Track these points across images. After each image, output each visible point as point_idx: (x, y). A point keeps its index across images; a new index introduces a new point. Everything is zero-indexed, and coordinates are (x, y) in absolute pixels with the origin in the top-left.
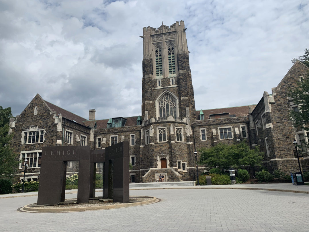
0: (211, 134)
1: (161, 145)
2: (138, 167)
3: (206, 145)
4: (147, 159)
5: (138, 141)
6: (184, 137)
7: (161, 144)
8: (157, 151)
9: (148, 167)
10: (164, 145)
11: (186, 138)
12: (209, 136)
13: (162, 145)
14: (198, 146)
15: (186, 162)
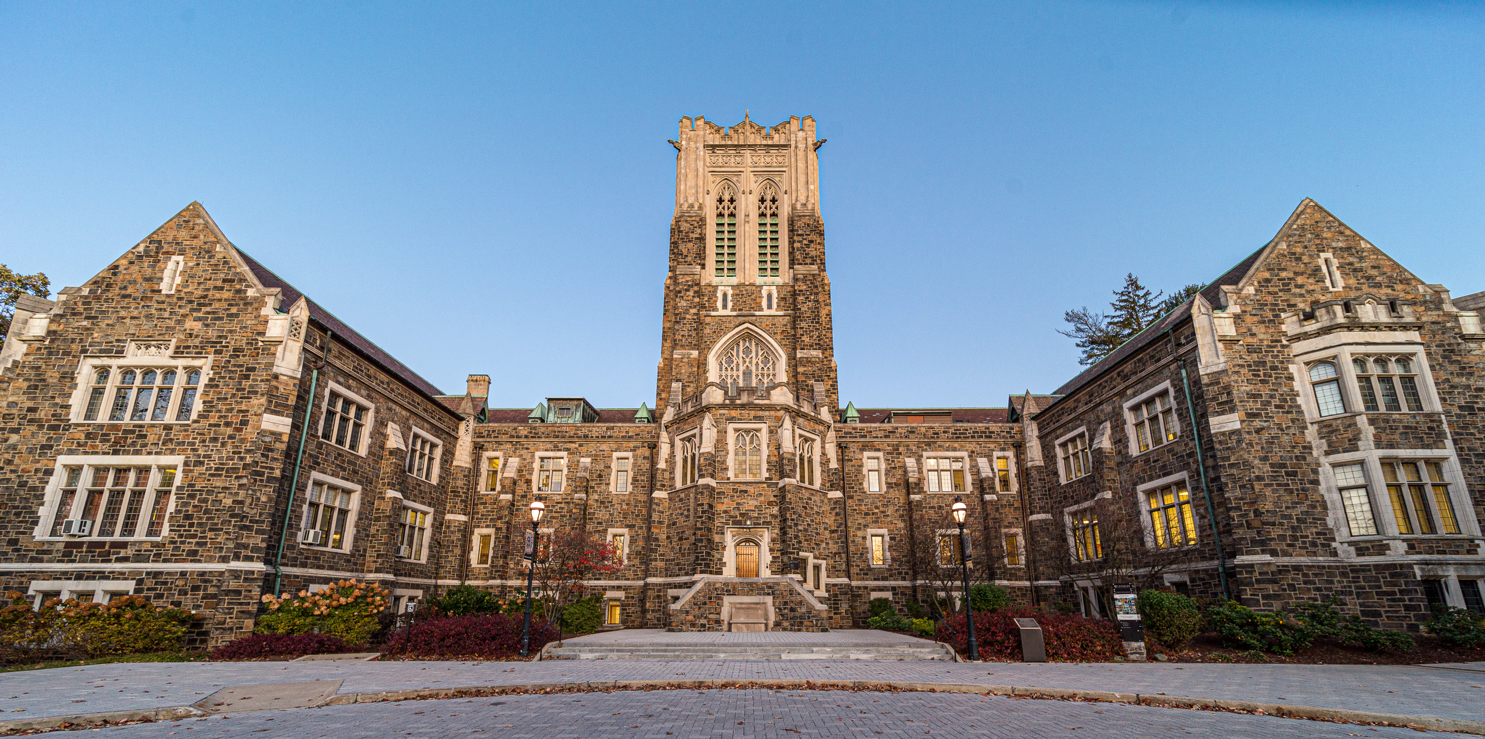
0: (900, 472)
1: (741, 491)
2: (634, 571)
3: (881, 509)
4: (681, 539)
5: (642, 478)
6: (823, 471)
7: (743, 488)
8: (725, 512)
9: (680, 569)
10: (750, 489)
11: (826, 474)
12: (894, 481)
13: (746, 492)
14: (855, 510)
15: (824, 559)
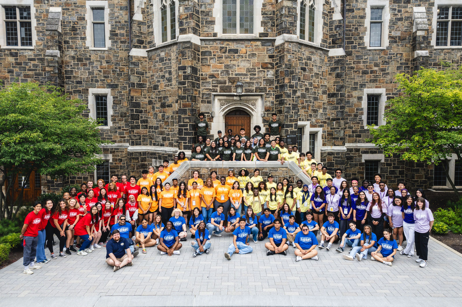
1: (230, 51)
3: (381, 66)
4: (163, 106)
6: (325, 24)
7: (233, 46)
8: (212, 76)
10: (242, 48)
11: (328, 28)
12: (398, 34)
13: (236, 51)
14: (352, 68)
